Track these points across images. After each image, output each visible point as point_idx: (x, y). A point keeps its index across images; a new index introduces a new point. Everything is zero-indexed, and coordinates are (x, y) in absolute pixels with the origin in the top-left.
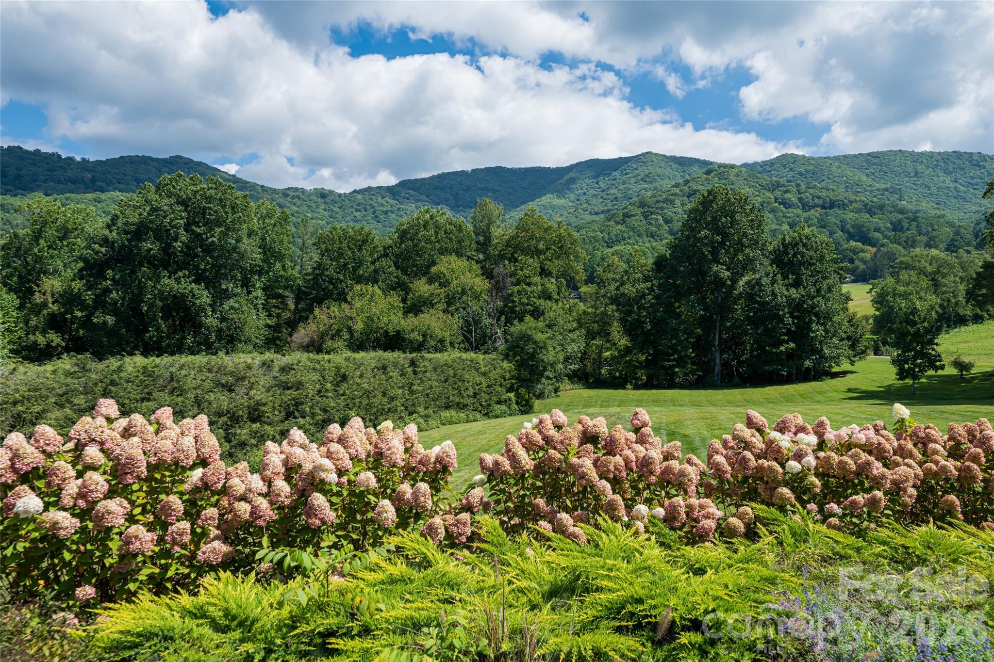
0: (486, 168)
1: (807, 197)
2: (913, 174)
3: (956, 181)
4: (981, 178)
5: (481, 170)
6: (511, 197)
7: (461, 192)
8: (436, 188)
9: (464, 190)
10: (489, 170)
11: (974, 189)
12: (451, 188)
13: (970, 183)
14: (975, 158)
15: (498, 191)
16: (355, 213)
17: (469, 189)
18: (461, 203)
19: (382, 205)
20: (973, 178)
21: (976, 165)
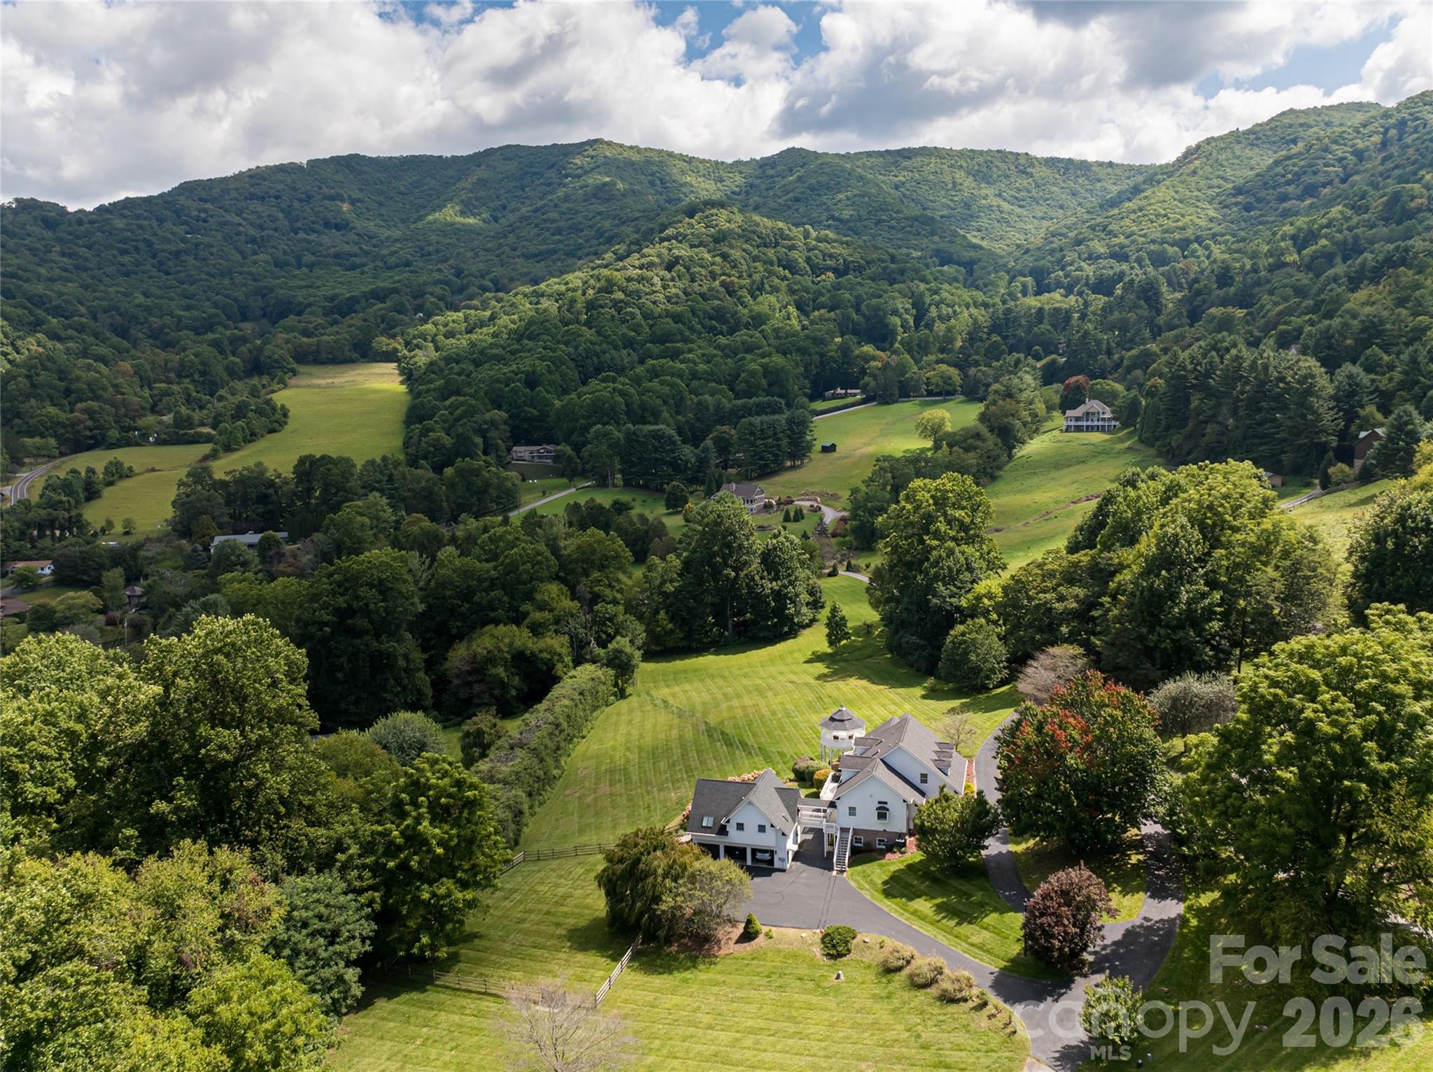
0: (332, 158)
1: (817, 257)
2: (950, 186)
3: (1000, 195)
4: (1029, 192)
5: (325, 161)
6: (383, 211)
7: (296, 204)
8: (252, 197)
9: (300, 200)
10: (336, 161)
11: (1021, 206)
12: (277, 197)
13: (1016, 198)
14: (1022, 161)
15: (359, 201)
16: (120, 259)
17: (309, 197)
18: (299, 224)
19: (168, 241)
20: (1019, 190)
21: (1024, 172)
